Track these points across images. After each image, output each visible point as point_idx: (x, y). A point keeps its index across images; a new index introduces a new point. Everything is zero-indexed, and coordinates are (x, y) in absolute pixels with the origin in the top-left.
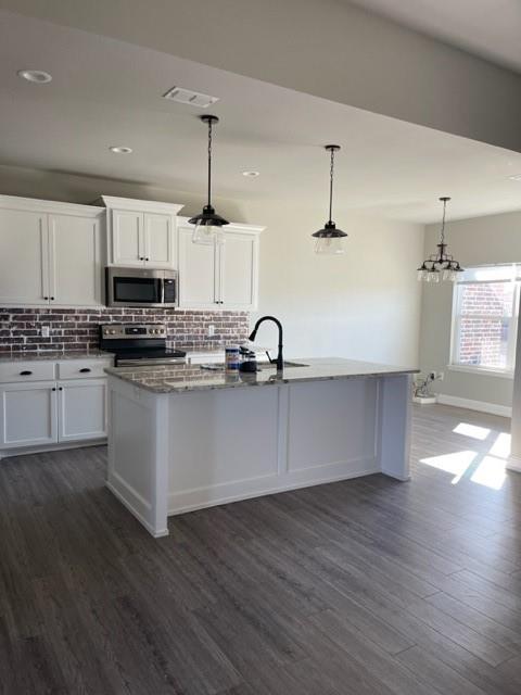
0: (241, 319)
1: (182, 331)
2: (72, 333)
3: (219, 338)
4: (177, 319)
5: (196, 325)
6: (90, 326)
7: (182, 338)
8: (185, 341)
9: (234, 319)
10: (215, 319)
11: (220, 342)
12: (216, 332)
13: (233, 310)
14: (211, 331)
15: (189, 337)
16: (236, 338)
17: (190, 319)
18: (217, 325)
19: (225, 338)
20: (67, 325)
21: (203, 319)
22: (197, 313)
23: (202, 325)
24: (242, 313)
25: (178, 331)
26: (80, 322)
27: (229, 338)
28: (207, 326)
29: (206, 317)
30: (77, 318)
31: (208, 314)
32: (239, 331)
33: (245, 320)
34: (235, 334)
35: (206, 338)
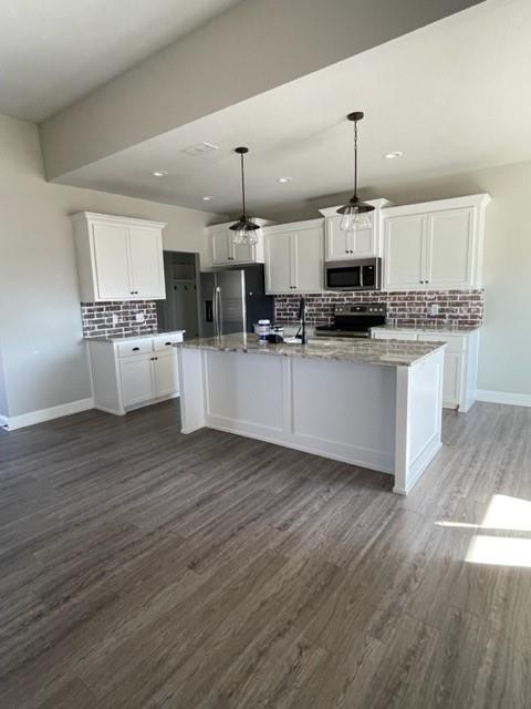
0: (472, 298)
1: (403, 310)
2: (320, 310)
3: (444, 317)
4: (399, 299)
5: (418, 304)
6: (331, 305)
7: (403, 316)
8: (407, 318)
9: (465, 298)
10: (439, 298)
11: (445, 321)
12: (441, 311)
13: (463, 289)
14: (435, 310)
15: (411, 316)
16: (466, 317)
17: (412, 299)
18: (442, 304)
19: (451, 317)
20: (318, 305)
21: (426, 299)
22: (420, 293)
23: (424, 304)
24: (475, 292)
25: (400, 310)
26: (325, 302)
27: (457, 317)
28: (430, 305)
29: (429, 297)
30: (323, 300)
31: (430, 293)
32: (469, 311)
33: (478, 298)
34: (465, 313)
35: (429, 316)
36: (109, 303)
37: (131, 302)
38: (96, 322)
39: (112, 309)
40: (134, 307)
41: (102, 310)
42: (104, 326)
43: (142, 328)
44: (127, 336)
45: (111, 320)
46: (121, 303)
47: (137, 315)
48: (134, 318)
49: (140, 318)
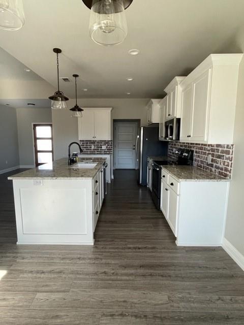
1: (199, 157)
5: (204, 154)
8: (200, 163)
10: (212, 150)
14: (210, 160)
18: (212, 156)
22: (205, 145)
23: (206, 153)
28: (208, 155)
29: (208, 148)
31: (209, 146)
35: (207, 164)
36: (91, 141)
37: (100, 141)
38: (85, 148)
39: (92, 143)
40: (102, 143)
41: (87, 143)
42: (88, 149)
43: (104, 152)
44: (97, 154)
45: (91, 147)
46: (96, 141)
47: (103, 146)
48: (101, 147)
49: (104, 147)
